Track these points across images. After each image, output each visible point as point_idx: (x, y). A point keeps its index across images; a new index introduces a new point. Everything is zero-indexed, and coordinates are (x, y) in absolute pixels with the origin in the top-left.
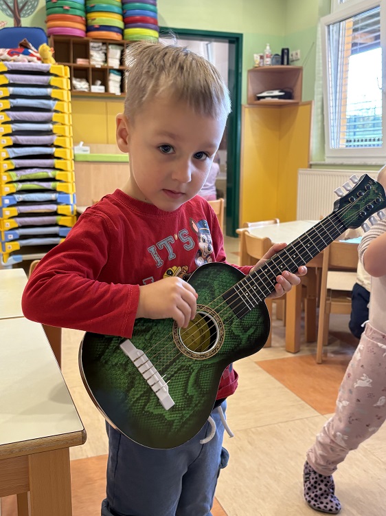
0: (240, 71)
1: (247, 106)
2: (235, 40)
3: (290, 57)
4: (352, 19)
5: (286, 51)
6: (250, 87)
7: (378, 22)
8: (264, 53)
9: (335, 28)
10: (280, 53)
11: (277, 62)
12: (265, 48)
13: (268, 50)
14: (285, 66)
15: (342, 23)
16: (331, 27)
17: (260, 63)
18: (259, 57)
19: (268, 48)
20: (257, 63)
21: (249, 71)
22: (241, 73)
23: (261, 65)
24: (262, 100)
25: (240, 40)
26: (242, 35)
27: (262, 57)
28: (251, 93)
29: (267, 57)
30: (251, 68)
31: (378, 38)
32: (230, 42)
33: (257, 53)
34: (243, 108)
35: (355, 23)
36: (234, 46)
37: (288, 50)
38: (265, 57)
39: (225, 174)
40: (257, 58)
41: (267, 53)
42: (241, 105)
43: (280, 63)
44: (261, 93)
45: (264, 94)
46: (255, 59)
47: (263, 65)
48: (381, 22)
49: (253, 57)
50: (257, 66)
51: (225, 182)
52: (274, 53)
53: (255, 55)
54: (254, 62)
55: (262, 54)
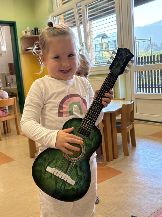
0: (17, 39)
1: (22, 54)
2: (12, 25)
3: (39, 31)
4: (63, 15)
5: (36, 29)
6: (22, 45)
7: (74, 16)
8: (27, 30)
9: (56, 18)
10: (34, 30)
11: (33, 34)
12: (27, 28)
13: (28, 29)
14: (37, 35)
15: (59, 16)
16: (54, 18)
17: (25, 34)
18: (25, 32)
19: (28, 28)
20: (24, 34)
21: (21, 38)
22: (17, 40)
23: (26, 35)
24: (28, 51)
25: (15, 24)
26: (15, 22)
27: (26, 32)
28: (23, 48)
29: (28, 32)
30: (22, 37)
31: (74, 22)
32: (10, 26)
33: (23, 30)
34: (20, 55)
35: (64, 16)
36: (12, 27)
37: (37, 28)
38: (27, 32)
39: (16, 85)
40: (24, 32)
41: (28, 30)
42: (19, 54)
43: (34, 34)
44: (28, 48)
45: (29, 48)
46: (23, 33)
47: (27, 35)
48: (75, 15)
49: (22, 32)
50: (24, 36)
51: (17, 89)
52: (31, 30)
53: (23, 31)
54: (23, 34)
55: (26, 31)
